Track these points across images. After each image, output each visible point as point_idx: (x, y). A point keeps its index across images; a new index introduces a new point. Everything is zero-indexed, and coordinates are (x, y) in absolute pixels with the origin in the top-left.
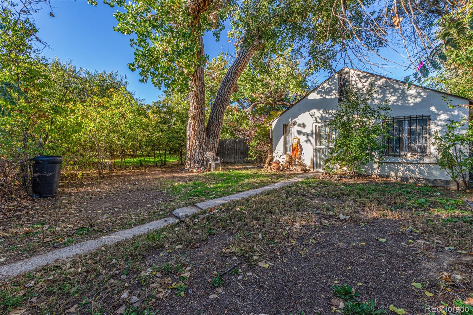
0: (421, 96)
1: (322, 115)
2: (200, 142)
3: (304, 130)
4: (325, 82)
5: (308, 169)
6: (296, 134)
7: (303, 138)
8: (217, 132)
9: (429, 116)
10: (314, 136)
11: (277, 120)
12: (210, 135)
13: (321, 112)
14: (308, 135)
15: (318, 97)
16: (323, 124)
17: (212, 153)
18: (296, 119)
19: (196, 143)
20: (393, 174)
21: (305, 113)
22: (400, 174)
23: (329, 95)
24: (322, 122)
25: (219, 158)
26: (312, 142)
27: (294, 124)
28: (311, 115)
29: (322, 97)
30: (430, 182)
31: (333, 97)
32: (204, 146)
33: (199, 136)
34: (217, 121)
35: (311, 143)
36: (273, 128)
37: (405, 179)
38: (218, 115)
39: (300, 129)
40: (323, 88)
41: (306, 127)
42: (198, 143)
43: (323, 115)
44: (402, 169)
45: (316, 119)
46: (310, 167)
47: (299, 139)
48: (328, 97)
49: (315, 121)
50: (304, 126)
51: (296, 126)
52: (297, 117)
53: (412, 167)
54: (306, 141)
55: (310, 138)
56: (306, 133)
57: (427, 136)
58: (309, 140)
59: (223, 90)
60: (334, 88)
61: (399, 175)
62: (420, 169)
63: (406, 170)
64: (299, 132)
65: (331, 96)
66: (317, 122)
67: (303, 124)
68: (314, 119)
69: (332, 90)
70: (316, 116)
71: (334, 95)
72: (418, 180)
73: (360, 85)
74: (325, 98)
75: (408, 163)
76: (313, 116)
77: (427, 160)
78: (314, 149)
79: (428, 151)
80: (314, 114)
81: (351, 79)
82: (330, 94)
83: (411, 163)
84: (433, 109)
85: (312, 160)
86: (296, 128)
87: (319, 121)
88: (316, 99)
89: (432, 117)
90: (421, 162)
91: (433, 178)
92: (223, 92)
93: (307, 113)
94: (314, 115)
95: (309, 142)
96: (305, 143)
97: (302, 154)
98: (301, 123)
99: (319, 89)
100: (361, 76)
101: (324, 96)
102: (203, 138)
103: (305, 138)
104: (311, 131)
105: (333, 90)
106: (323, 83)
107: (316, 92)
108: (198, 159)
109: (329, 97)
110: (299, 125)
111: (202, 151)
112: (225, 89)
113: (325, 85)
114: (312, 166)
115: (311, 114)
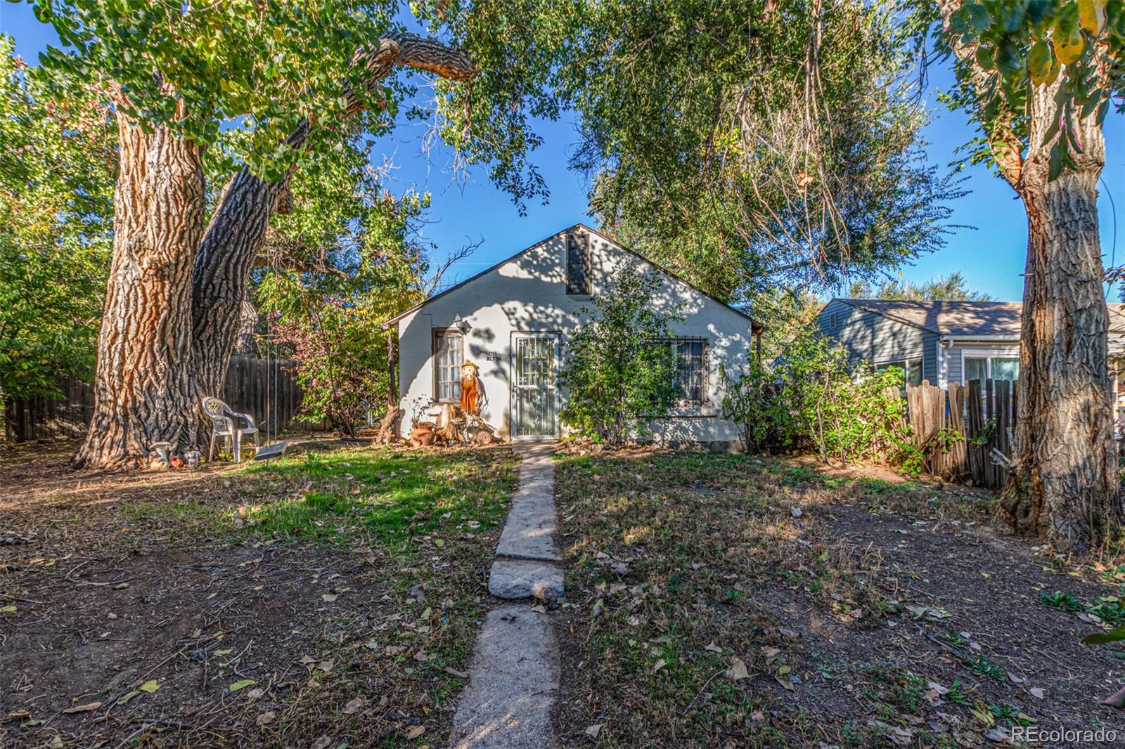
0: (698, 305)
1: (531, 315)
2: (171, 363)
3: (489, 347)
4: (539, 245)
5: (499, 437)
6: (468, 356)
7: (486, 366)
8: (227, 330)
9: (705, 340)
10: (514, 361)
11: (415, 314)
12: (203, 337)
13: (530, 309)
14: (498, 359)
15: (524, 274)
16: (534, 336)
17: (220, 402)
18: (468, 319)
19: (153, 365)
20: (658, 437)
21: (490, 305)
22: (668, 437)
23: (547, 275)
24: (531, 332)
25: (250, 418)
26: (508, 374)
27: (464, 329)
28: (507, 314)
29: (531, 277)
30: (706, 447)
31: (555, 280)
32: (185, 378)
33: (170, 341)
34: (230, 295)
35: (506, 378)
36: (401, 335)
37: (674, 444)
38: (231, 275)
39: (478, 342)
40: (535, 256)
41: (495, 341)
42: (162, 364)
43: (535, 316)
44: (671, 427)
45: (518, 323)
46: (501, 433)
47: (477, 368)
48: (544, 278)
49: (515, 329)
50: (489, 335)
51: (470, 334)
52: (471, 314)
53: (684, 423)
54: (495, 373)
55: (505, 366)
56: (495, 353)
57: (703, 371)
58: (503, 372)
59: (250, 196)
60: (557, 261)
61: (666, 438)
62: (695, 427)
63: (676, 429)
64: (477, 351)
65: (551, 277)
66: (520, 330)
67: (487, 331)
68: (514, 322)
69: (555, 265)
70: (517, 316)
71: (559, 276)
72: (692, 444)
73: (608, 267)
74: (537, 279)
75: (679, 417)
76: (511, 317)
77: (704, 411)
78: (511, 390)
79: (704, 396)
80: (513, 311)
81: (591, 250)
82: (550, 273)
83: (685, 417)
84: (711, 327)
85: (508, 417)
86: (469, 339)
87: (526, 328)
88: (518, 279)
89: (710, 342)
90: (698, 414)
91: (710, 440)
92: (250, 202)
93: (497, 307)
94: (513, 314)
95: (501, 375)
96: (492, 377)
97: (484, 402)
98: (482, 327)
99: (525, 256)
100: (610, 248)
101: (537, 274)
102: (184, 347)
103: (492, 365)
104: (506, 349)
105: (557, 265)
106: (535, 246)
107: (519, 262)
108: (163, 424)
109: (548, 279)
110: (477, 334)
111: (178, 394)
112: (255, 195)
113: (539, 250)
114: (506, 429)
115: (506, 310)
